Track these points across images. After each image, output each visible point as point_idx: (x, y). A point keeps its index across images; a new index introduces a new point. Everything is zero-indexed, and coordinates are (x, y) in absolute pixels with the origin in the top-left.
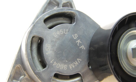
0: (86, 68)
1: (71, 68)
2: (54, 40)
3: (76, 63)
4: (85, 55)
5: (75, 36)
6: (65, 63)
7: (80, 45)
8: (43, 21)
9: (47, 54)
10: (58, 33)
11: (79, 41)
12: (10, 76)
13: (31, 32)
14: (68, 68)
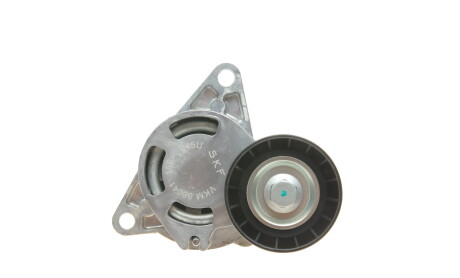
0: (222, 203)
1: (198, 198)
2: (181, 155)
3: (208, 193)
4: (222, 182)
5: (213, 154)
6: (191, 191)
7: (219, 167)
8: (168, 126)
9: (167, 173)
10: (188, 146)
11: (217, 162)
12: (125, 196)
13: (148, 141)
14: (194, 197)
